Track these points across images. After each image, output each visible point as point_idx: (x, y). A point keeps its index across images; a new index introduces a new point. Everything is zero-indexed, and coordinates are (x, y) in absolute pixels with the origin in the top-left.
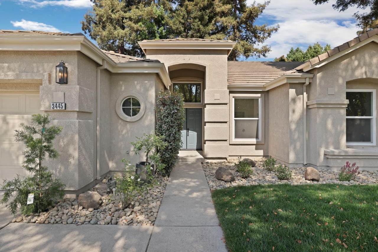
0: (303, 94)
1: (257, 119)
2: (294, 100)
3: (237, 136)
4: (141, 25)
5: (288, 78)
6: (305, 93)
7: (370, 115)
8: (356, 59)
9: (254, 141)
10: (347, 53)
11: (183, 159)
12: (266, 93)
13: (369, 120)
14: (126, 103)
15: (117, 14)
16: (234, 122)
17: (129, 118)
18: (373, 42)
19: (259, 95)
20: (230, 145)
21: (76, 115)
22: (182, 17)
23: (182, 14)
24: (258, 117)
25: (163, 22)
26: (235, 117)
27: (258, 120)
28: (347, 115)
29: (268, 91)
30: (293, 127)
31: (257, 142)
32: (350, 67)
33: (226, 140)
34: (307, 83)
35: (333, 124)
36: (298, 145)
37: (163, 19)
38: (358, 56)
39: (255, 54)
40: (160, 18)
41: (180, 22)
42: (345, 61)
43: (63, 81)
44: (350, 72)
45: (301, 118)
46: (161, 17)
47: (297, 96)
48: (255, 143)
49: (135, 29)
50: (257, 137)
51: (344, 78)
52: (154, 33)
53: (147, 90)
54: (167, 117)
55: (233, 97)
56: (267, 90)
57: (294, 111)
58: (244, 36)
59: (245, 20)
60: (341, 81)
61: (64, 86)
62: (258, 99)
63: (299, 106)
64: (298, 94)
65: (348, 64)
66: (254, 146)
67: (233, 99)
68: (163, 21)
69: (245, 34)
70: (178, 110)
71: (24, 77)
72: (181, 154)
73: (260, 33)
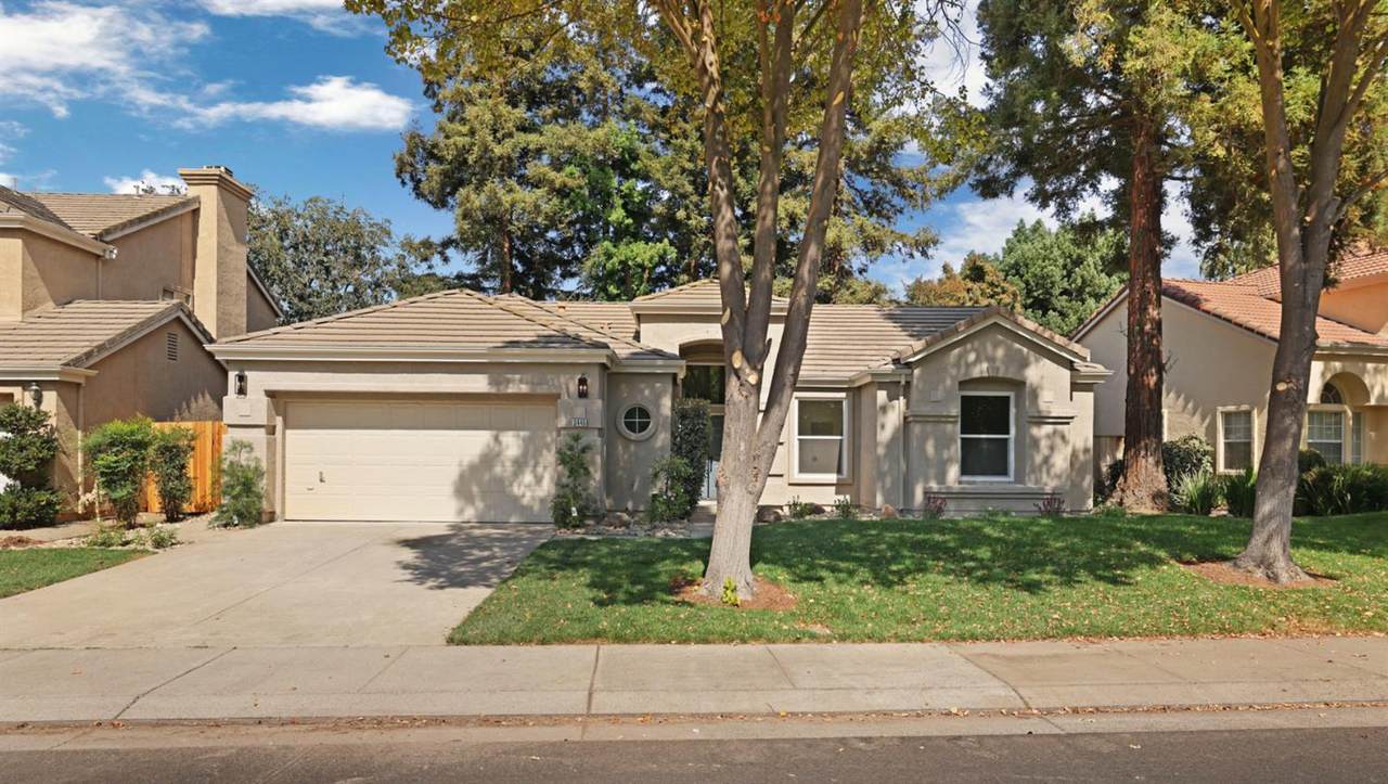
0: (898, 399)
1: (839, 438)
2: (884, 409)
3: (802, 470)
4: (571, 174)
5: (873, 375)
6: (902, 398)
7: (1008, 433)
8: (973, 349)
9: (832, 478)
10: (956, 339)
11: (703, 508)
12: (855, 391)
13: (1006, 440)
14: (630, 414)
15: (509, 143)
16: (796, 443)
17: (633, 436)
18: (995, 323)
19: (843, 395)
20: (790, 484)
21: (596, 432)
22: (687, 156)
23: (687, 145)
24: (842, 435)
25: (634, 166)
26: (800, 434)
27: (841, 440)
28: (962, 433)
29: (860, 388)
30: (881, 451)
31: (838, 480)
32: (963, 363)
33: (781, 476)
34: (903, 382)
35: (936, 448)
36: (888, 481)
37: (635, 158)
38: (976, 344)
39: (900, 249)
40: (627, 156)
41: (683, 170)
42: (956, 351)
43: (583, 395)
44: (963, 370)
45: (894, 439)
46: (629, 154)
47: (890, 401)
48: (835, 482)
49: (557, 186)
50: (839, 471)
51: (953, 378)
52: (609, 195)
53: (658, 397)
54: (690, 435)
55: (796, 398)
56: (857, 384)
57: (883, 427)
58: (866, 193)
59: (865, 156)
60: (948, 382)
61: (583, 401)
62: (842, 402)
63: (893, 419)
64: (891, 398)
65: (960, 357)
66: (834, 488)
67: (796, 402)
68: (636, 163)
69: (872, 188)
70: (705, 425)
71: (540, 390)
72: (701, 503)
73: (914, 187)
